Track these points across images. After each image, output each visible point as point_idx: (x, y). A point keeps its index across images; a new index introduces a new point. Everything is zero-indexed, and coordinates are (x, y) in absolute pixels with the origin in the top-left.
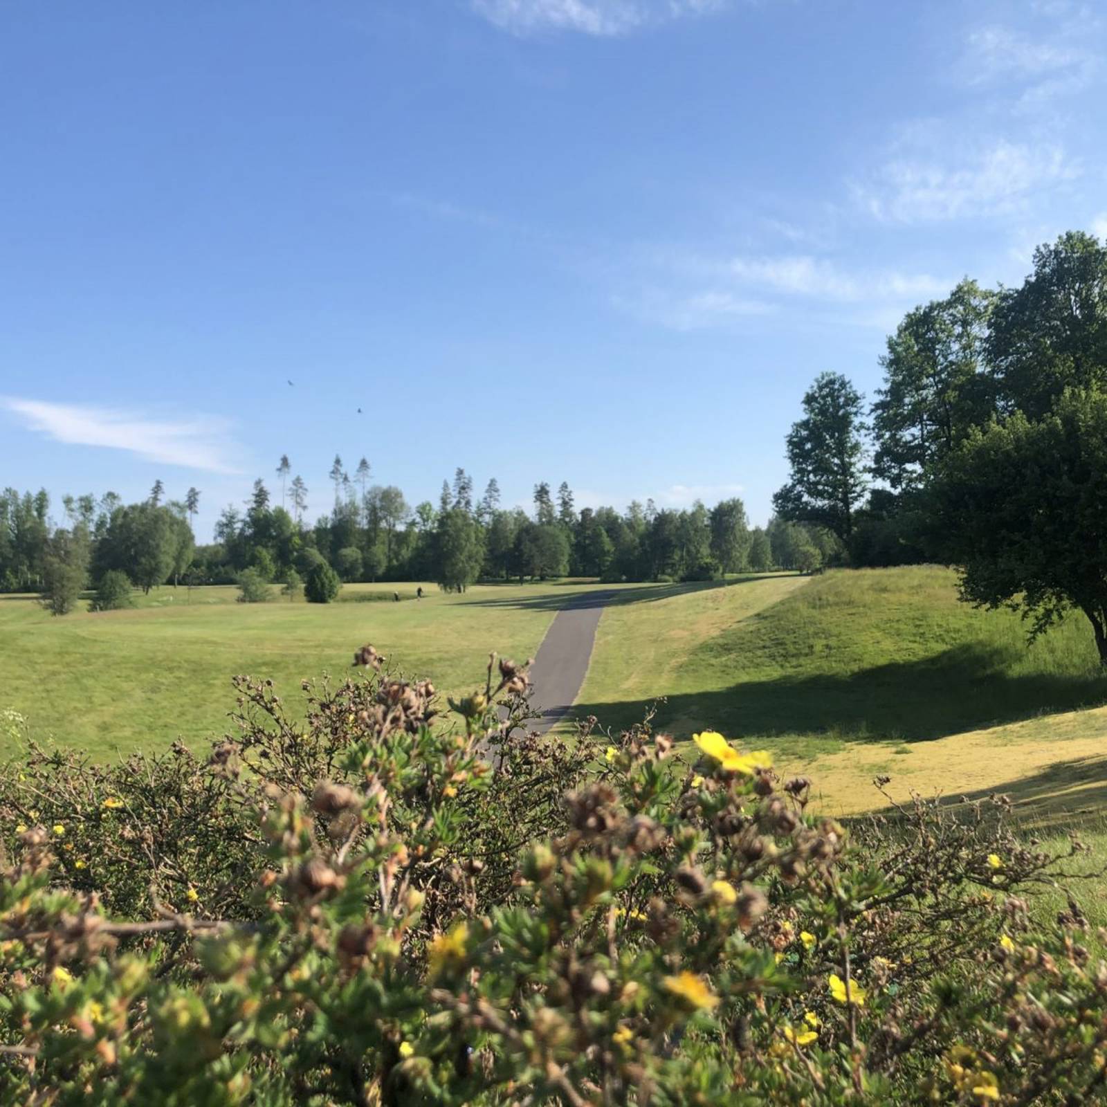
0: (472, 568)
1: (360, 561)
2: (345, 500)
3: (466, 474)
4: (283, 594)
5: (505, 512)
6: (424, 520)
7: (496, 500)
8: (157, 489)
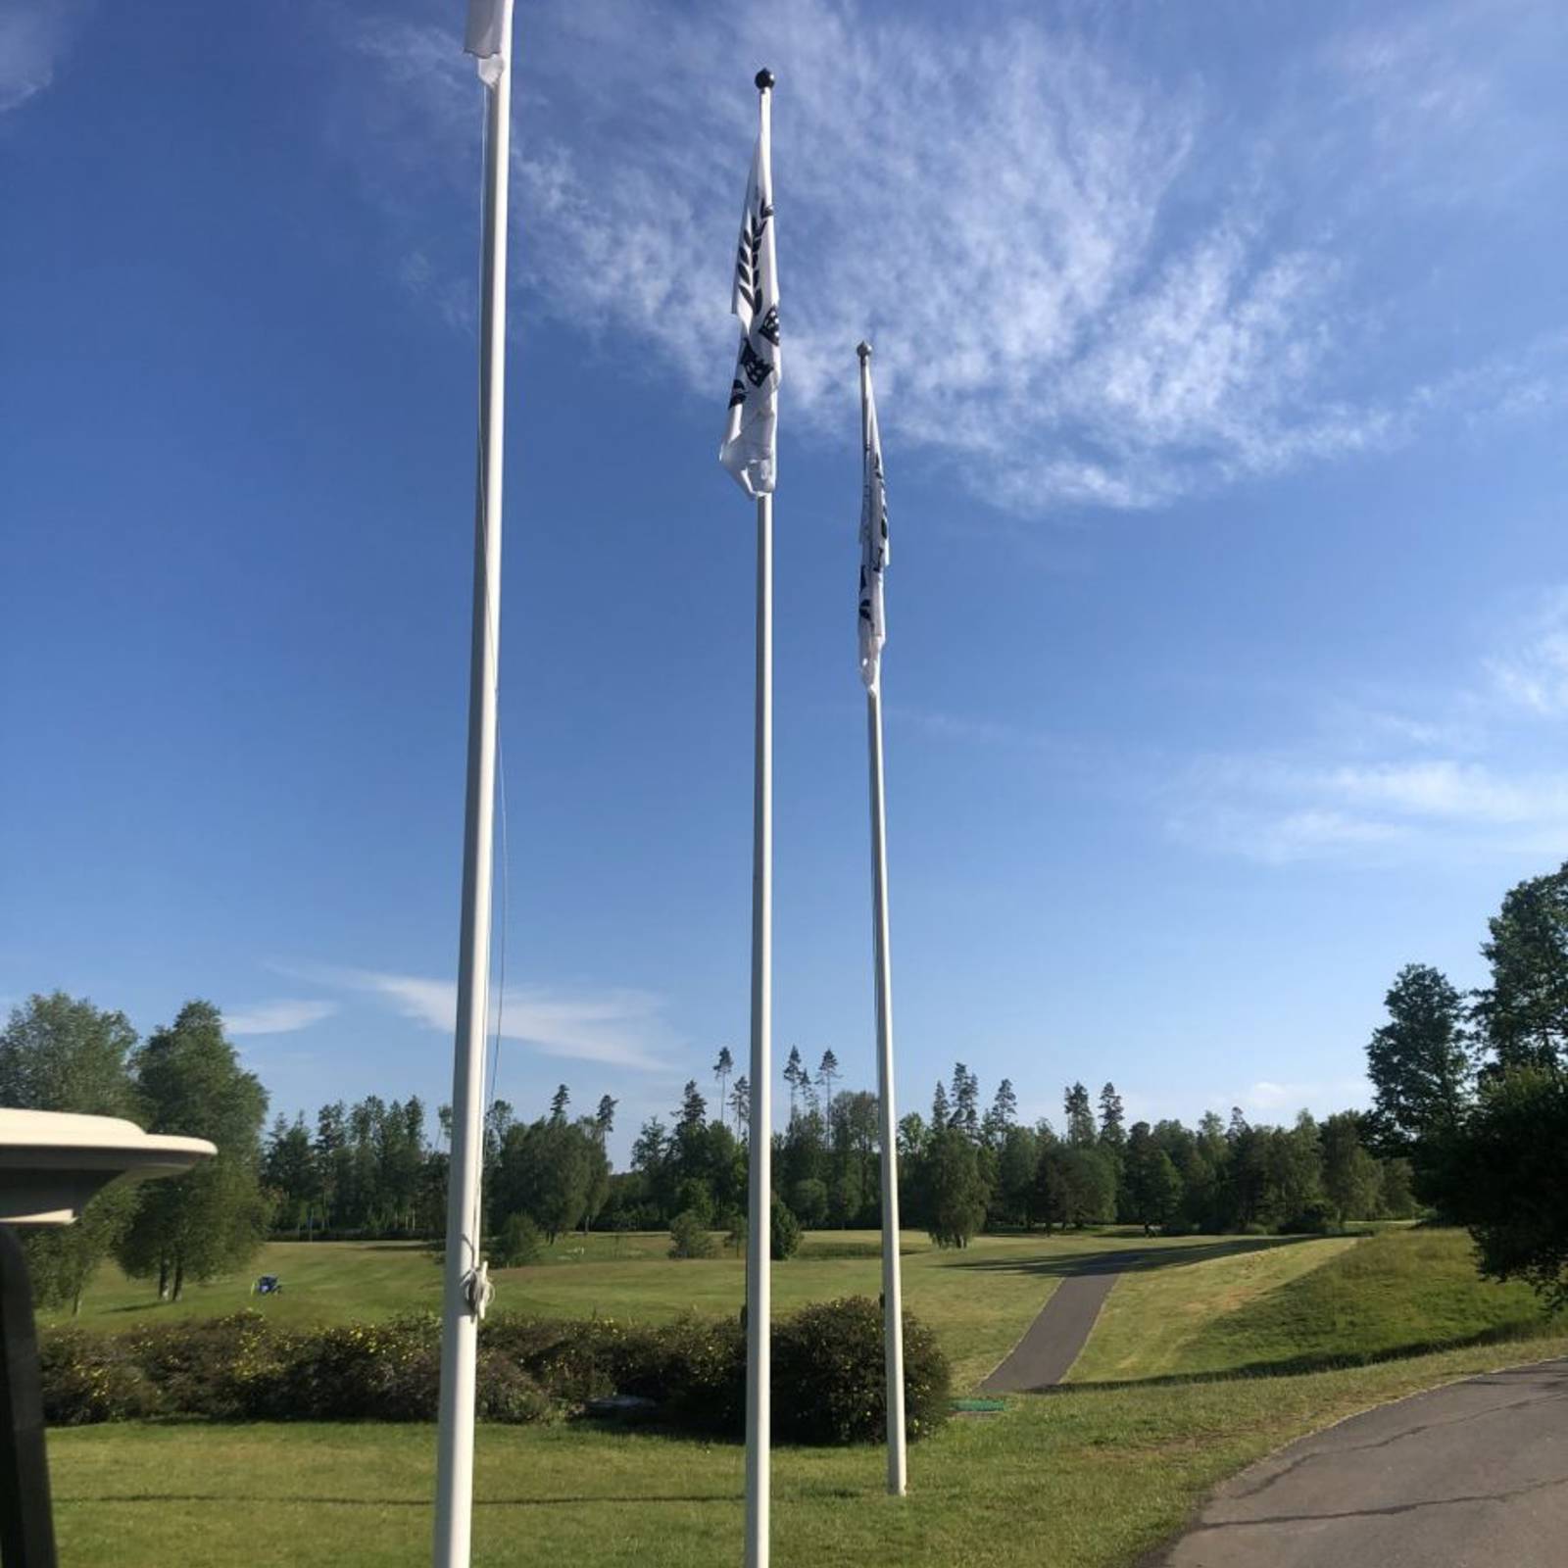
0: (975, 1211)
1: (825, 1199)
2: (804, 1110)
3: (969, 1072)
4: (726, 1246)
5: (1023, 1128)
6: (911, 1140)
7: (1011, 1110)
8: (561, 1097)
